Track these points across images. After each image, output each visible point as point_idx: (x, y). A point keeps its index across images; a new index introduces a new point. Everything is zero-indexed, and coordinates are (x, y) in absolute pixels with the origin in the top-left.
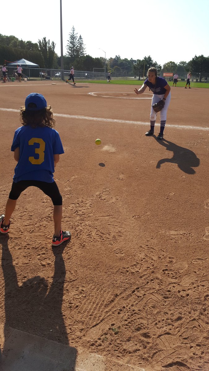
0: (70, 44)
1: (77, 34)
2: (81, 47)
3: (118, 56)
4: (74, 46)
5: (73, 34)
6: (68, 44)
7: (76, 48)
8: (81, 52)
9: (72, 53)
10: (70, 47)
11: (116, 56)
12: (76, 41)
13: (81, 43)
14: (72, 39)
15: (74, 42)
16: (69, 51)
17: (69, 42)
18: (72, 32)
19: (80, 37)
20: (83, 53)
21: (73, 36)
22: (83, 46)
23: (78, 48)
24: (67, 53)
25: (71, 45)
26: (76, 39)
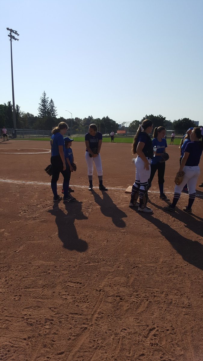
0: (41, 106)
1: (48, 98)
2: (52, 109)
3: (90, 116)
4: (46, 108)
5: (45, 98)
6: (40, 107)
7: (48, 110)
8: (53, 114)
9: (43, 114)
10: (42, 109)
11: (89, 116)
12: (48, 104)
13: (52, 106)
14: (43, 103)
15: (45, 105)
16: (41, 113)
17: (40, 105)
18: (43, 96)
19: (52, 100)
20: (55, 114)
21: (44, 100)
22: (54, 109)
23: (49, 110)
24: (39, 115)
25: (43, 107)
26: (48, 102)
